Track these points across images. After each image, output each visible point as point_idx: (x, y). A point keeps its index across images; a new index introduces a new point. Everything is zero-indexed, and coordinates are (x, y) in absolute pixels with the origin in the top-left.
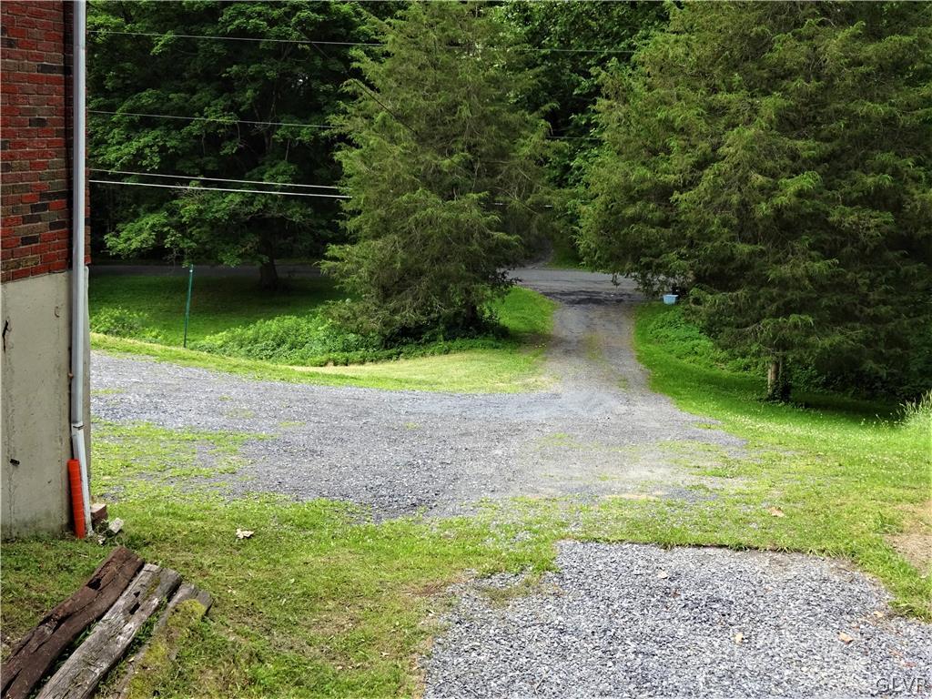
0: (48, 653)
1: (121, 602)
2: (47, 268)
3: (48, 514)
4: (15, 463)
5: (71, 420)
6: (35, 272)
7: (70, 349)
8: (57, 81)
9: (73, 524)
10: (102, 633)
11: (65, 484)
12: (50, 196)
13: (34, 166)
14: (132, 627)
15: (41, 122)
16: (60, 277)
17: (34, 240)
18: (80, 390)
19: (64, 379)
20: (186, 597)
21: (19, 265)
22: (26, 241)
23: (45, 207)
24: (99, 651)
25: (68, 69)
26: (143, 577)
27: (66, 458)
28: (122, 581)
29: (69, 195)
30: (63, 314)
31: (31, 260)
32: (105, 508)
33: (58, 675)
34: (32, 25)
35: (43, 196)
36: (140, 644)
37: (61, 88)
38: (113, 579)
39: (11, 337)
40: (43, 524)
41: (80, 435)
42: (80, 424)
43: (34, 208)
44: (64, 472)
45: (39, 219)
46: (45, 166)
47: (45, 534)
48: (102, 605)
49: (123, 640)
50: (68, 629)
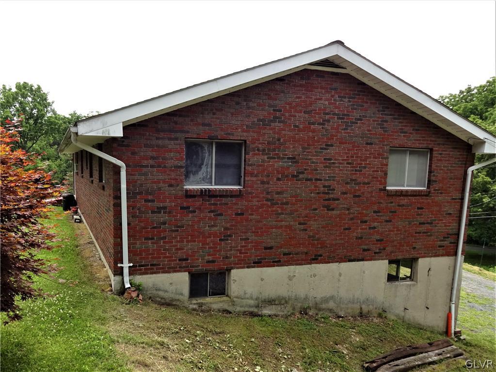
0: (404, 353)
1: (437, 351)
2: (448, 254)
3: (438, 327)
4: (428, 308)
5: (451, 300)
6: (442, 255)
7: (453, 279)
8: (458, 202)
9: (447, 332)
10: (424, 356)
11: (446, 319)
12: (450, 235)
13: (445, 226)
14: (436, 358)
15: (450, 214)
16: (452, 258)
17: (444, 246)
18: (455, 292)
19: (450, 288)
20: (461, 358)
21: (436, 253)
22: (440, 246)
23: (448, 237)
24: (421, 359)
25: (462, 199)
26: (449, 348)
27: (447, 312)
28: (441, 346)
29: (458, 234)
30: (452, 269)
31: (441, 251)
32: (461, 331)
33: (405, 359)
34: (450, 187)
35: (448, 234)
36: (436, 363)
37: (459, 204)
38: (438, 345)
39: (431, 273)
40: (436, 328)
41: (453, 306)
42: (454, 302)
43: (444, 238)
44: (446, 315)
45: (445, 241)
46: (450, 226)
47: (436, 332)
48: (430, 350)
49: (430, 360)
50: (414, 351)
